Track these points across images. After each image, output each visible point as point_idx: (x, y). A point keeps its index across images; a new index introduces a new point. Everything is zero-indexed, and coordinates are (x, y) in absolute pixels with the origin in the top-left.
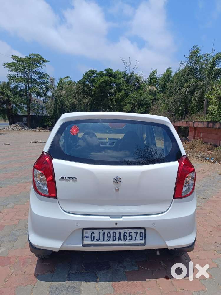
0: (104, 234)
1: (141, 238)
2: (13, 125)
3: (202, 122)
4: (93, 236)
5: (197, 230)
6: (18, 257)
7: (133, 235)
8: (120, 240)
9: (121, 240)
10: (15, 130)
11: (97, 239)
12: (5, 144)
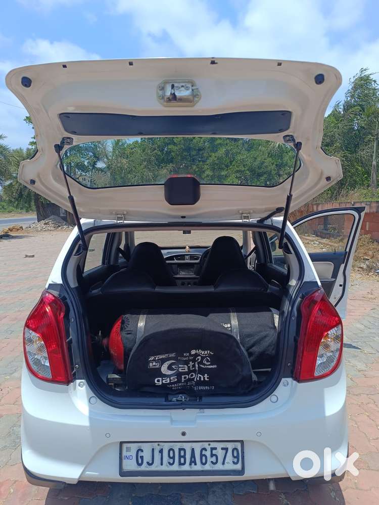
0: (161, 451)
1: (235, 460)
2: (43, 222)
3: (368, 203)
4: (141, 457)
5: (356, 424)
6: (15, 481)
7: (220, 453)
8: (193, 464)
9: (195, 464)
10: (46, 229)
11: (148, 463)
12: (27, 256)
